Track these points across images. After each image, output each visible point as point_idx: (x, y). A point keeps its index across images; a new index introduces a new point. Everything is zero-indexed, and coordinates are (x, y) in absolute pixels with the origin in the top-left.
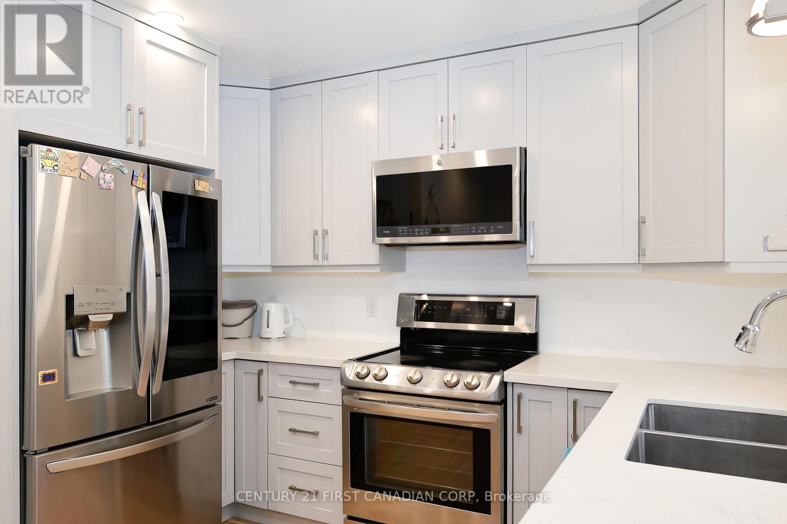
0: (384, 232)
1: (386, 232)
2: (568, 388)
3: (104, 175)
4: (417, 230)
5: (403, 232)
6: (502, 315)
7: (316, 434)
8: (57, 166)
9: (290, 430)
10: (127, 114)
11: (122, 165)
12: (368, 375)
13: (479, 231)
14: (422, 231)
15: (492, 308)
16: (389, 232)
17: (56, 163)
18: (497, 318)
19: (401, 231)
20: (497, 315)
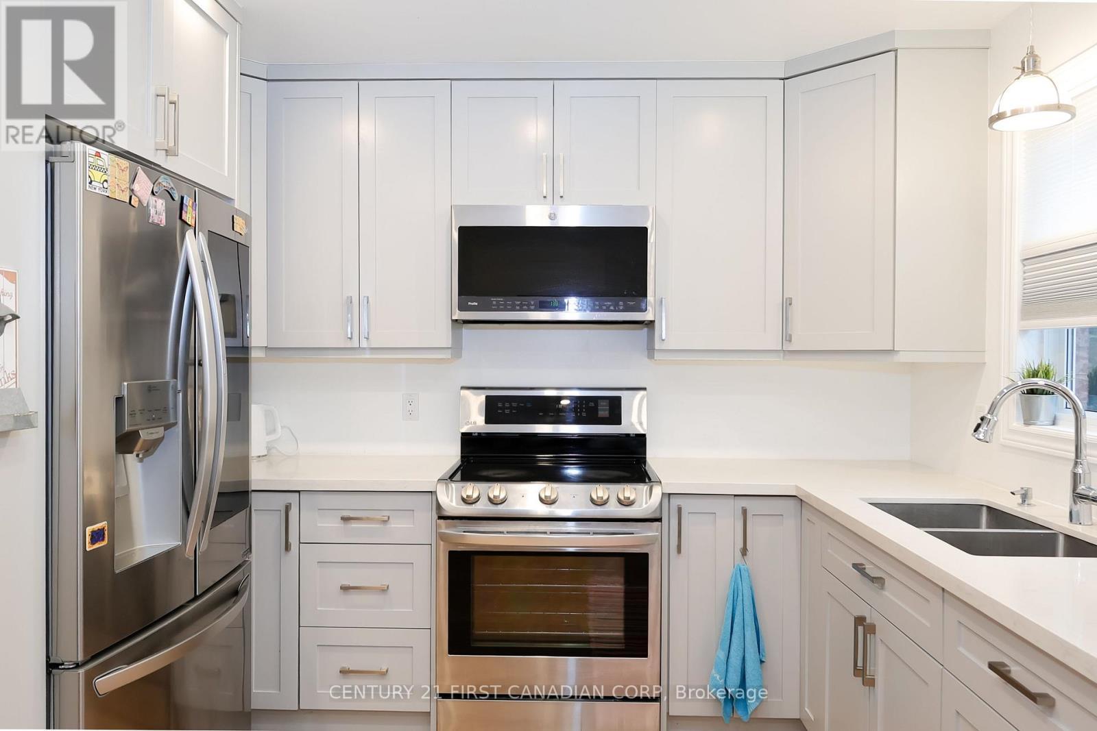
0: (469, 303)
1: (473, 304)
2: (735, 495)
3: (156, 201)
4: (519, 303)
5: (498, 304)
6: (603, 412)
7: (384, 590)
8: (106, 181)
9: (341, 588)
10: (156, 100)
11: (173, 186)
12: (478, 499)
13: (604, 308)
14: (525, 305)
15: (592, 404)
16: (476, 304)
17: (105, 177)
18: (599, 416)
19: (494, 303)
20: (600, 412)
